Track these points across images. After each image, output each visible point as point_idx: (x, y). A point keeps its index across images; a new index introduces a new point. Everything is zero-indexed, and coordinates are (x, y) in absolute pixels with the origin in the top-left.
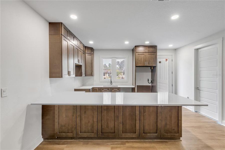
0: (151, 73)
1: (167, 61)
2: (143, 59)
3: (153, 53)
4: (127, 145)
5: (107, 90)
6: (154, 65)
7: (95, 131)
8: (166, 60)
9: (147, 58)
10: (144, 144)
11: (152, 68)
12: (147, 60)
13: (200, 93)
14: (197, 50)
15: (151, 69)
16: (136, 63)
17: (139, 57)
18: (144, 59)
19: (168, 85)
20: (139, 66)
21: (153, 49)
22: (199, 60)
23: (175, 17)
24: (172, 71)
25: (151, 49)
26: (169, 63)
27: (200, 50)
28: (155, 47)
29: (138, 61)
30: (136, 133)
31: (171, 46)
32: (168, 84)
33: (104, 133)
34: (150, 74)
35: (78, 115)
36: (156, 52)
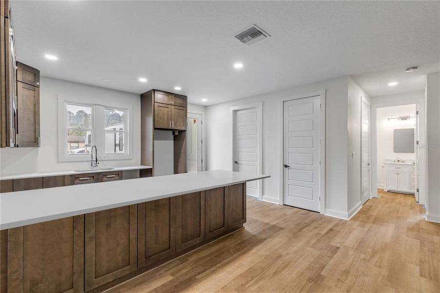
0: (173, 141)
1: (196, 123)
2: (166, 116)
3: (181, 108)
4: (191, 259)
5: (88, 178)
6: (183, 129)
7: (132, 260)
8: (195, 121)
9: (173, 114)
10: (212, 248)
11: (177, 133)
12: (173, 118)
13: (238, 168)
14: (235, 111)
15: (174, 133)
16: (154, 122)
17: (160, 112)
18: (168, 115)
19: (197, 161)
20: (159, 127)
21: (181, 100)
22: (238, 126)
23: (238, 66)
24: (202, 138)
25: (179, 101)
26: (197, 126)
27: (238, 112)
28: (184, 98)
29: (159, 119)
30: (200, 236)
31: (204, 100)
32: (197, 159)
33: (150, 257)
34: (171, 143)
35: (91, 238)
36: (186, 107)
